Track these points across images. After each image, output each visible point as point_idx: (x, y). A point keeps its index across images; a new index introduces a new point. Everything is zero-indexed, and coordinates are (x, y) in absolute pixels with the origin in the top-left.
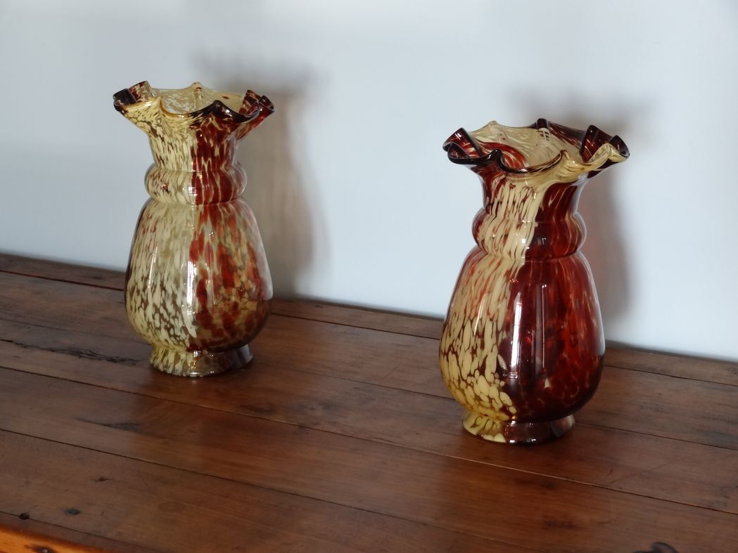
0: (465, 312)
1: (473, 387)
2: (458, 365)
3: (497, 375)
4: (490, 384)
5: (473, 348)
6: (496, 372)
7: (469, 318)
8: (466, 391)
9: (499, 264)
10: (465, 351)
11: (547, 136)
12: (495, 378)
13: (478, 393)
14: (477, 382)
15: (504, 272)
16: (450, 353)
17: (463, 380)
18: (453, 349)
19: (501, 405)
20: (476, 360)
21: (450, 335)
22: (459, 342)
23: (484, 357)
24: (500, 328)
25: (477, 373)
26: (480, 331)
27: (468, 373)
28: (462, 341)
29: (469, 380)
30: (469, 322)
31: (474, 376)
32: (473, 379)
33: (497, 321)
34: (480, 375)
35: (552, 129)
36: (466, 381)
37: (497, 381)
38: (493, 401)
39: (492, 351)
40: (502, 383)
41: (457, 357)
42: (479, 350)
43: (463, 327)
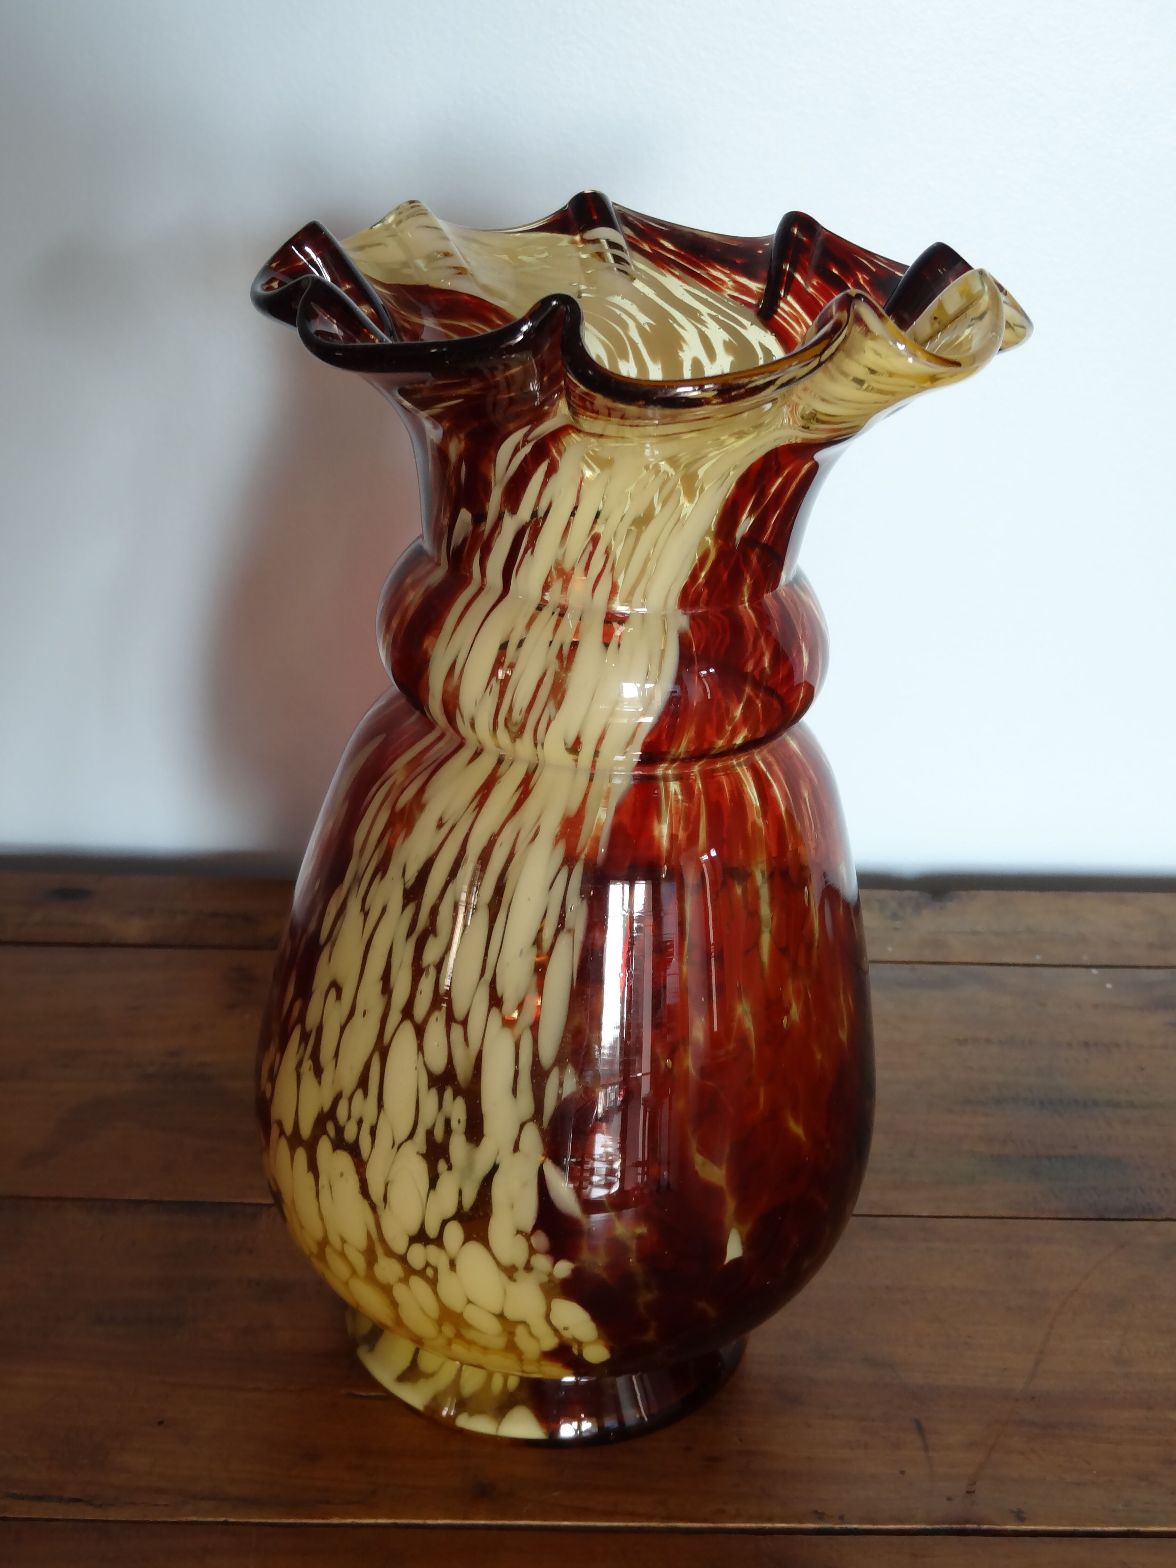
0: (387, 989)
1: (433, 1283)
2: (364, 1191)
3: (541, 1240)
4: (510, 1272)
5: (430, 1133)
6: (535, 1228)
7: (407, 1012)
8: (400, 1292)
9: (525, 788)
10: (398, 1147)
11: (618, 259)
12: (532, 1251)
13: (455, 1303)
14: (452, 1264)
15: (551, 825)
16: (324, 1146)
17: (390, 1253)
18: (340, 1130)
19: (550, 1342)
20: (448, 1184)
21: (318, 1071)
22: (365, 1107)
23: (481, 1170)
24: (548, 1053)
25: (454, 1233)
26: (463, 1069)
27: (414, 1229)
28: (380, 1105)
29: (418, 1255)
30: (408, 1030)
31: (439, 1241)
32: (433, 1254)
33: (535, 1027)
34: (467, 1239)
35: (628, 231)
36: (403, 1259)
37: (542, 1262)
38: (520, 1331)
39: (516, 1148)
40: (564, 1269)
41: (360, 1165)
42: (458, 1145)
43: (382, 1049)
